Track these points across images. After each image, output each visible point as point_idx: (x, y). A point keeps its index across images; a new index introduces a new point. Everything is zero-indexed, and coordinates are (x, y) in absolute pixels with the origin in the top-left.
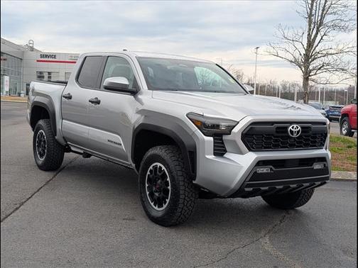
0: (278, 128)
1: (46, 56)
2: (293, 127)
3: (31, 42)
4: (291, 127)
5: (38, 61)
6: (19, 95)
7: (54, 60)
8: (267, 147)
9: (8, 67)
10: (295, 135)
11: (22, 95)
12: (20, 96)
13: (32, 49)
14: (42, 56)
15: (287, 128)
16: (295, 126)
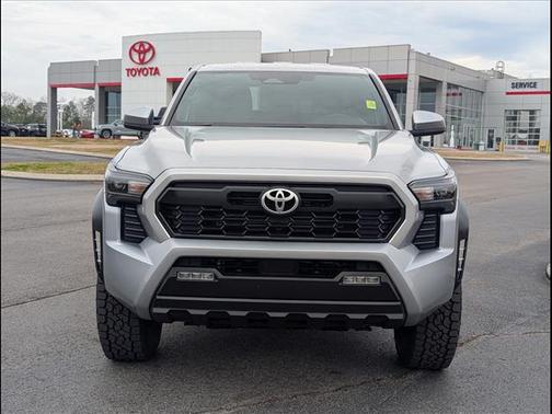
0: (232, 194)
1: (521, 85)
2: (273, 194)
3: (500, 65)
4: (268, 194)
5: (508, 93)
6: (477, 146)
7: (533, 90)
8: (211, 231)
9: (461, 105)
10: (280, 211)
11: (482, 148)
12: (478, 149)
13: (501, 75)
14: (514, 85)
15: (259, 194)
16: (280, 191)
